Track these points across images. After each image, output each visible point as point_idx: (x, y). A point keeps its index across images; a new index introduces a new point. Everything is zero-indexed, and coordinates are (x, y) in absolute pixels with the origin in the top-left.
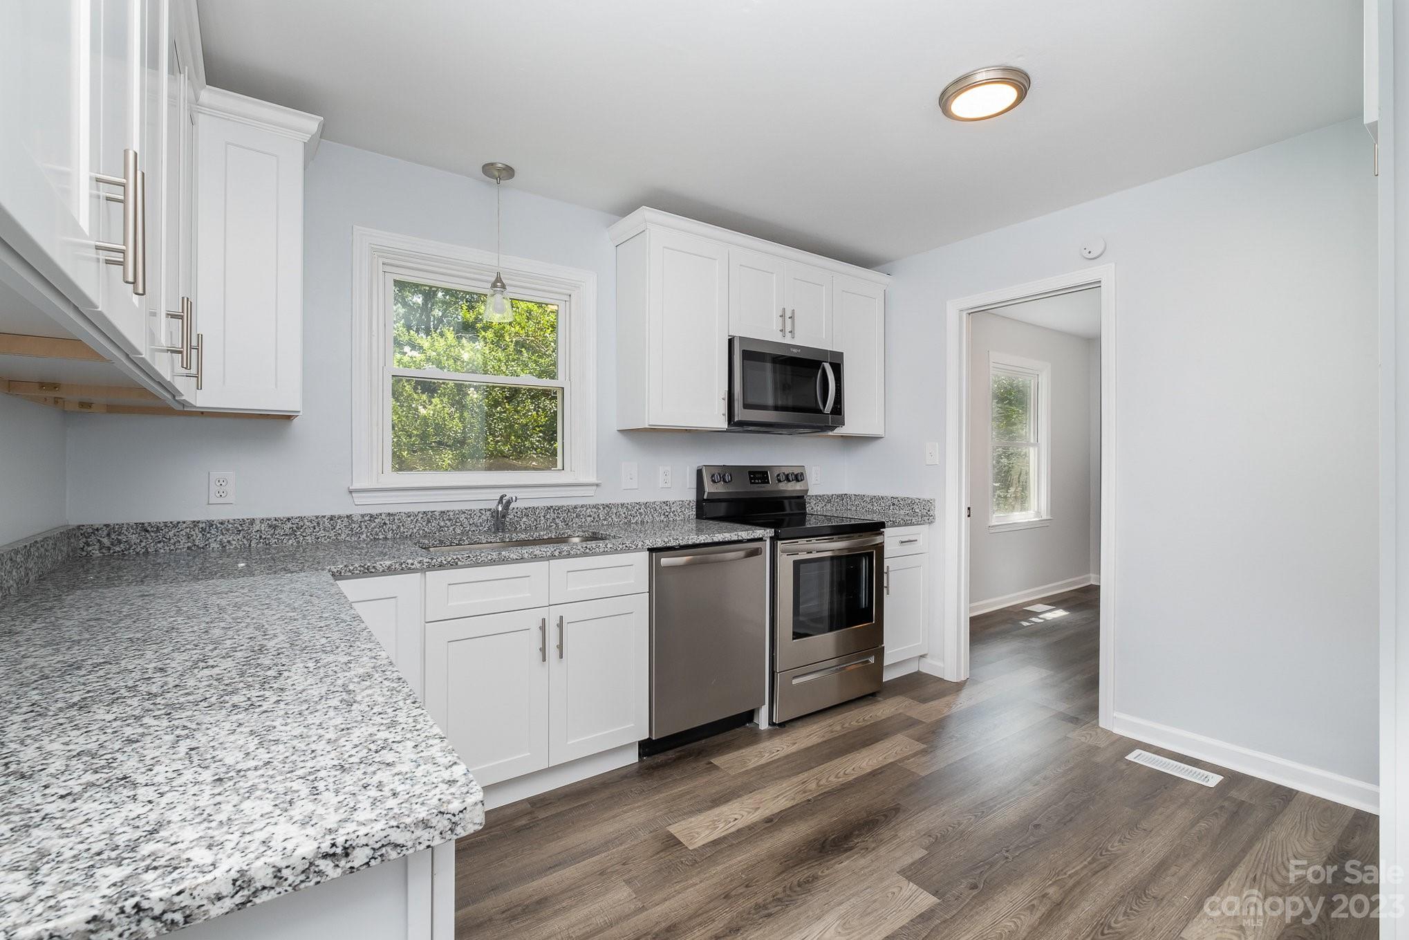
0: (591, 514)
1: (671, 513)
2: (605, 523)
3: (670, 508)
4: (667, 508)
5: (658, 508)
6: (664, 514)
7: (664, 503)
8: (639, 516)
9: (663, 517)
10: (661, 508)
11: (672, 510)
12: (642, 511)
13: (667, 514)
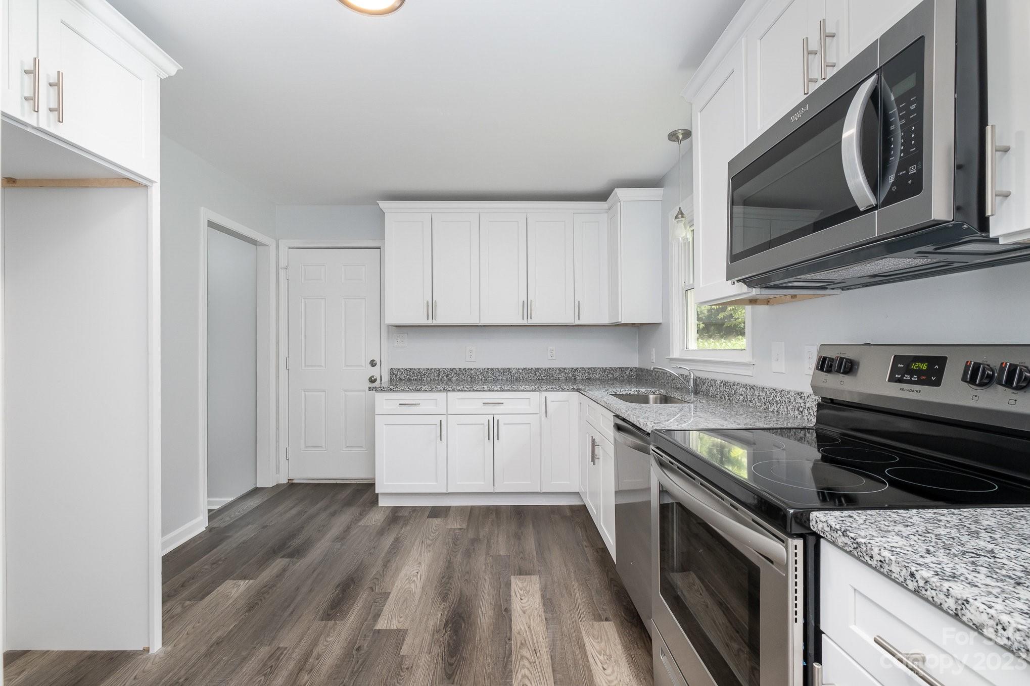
0: (743, 393)
1: (806, 410)
2: (751, 404)
3: (805, 403)
4: (801, 401)
5: (792, 399)
6: (798, 409)
7: (798, 394)
8: (775, 405)
9: (797, 412)
10: (795, 400)
11: (807, 405)
12: (777, 399)
13: (801, 409)
